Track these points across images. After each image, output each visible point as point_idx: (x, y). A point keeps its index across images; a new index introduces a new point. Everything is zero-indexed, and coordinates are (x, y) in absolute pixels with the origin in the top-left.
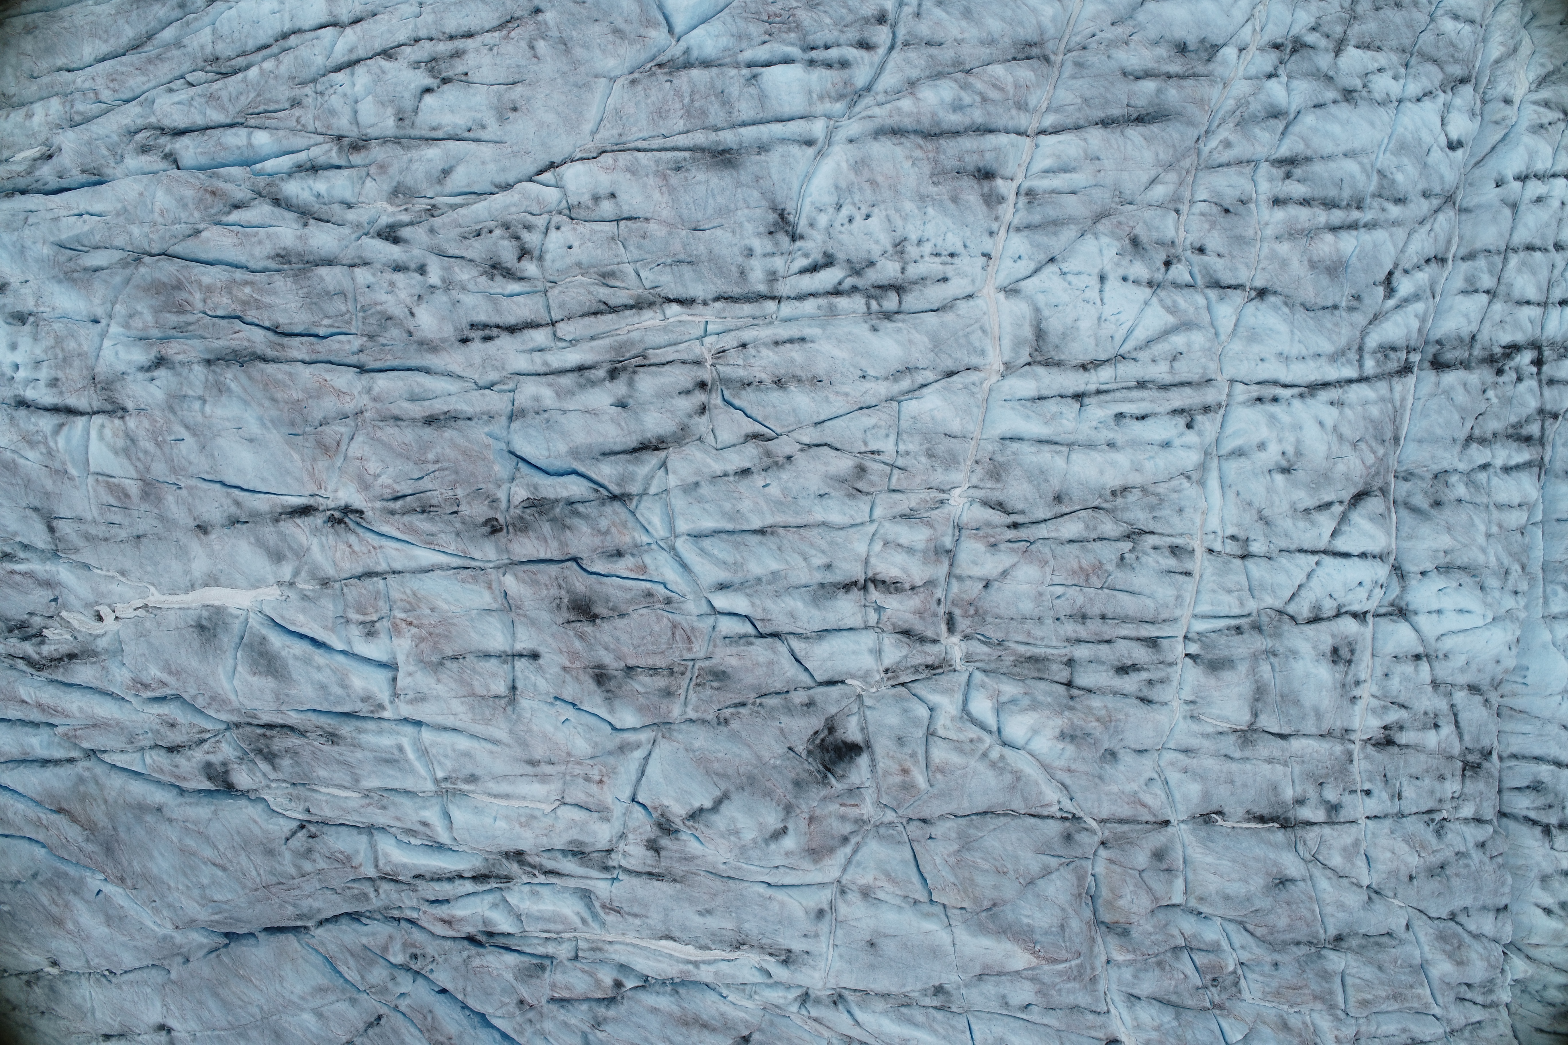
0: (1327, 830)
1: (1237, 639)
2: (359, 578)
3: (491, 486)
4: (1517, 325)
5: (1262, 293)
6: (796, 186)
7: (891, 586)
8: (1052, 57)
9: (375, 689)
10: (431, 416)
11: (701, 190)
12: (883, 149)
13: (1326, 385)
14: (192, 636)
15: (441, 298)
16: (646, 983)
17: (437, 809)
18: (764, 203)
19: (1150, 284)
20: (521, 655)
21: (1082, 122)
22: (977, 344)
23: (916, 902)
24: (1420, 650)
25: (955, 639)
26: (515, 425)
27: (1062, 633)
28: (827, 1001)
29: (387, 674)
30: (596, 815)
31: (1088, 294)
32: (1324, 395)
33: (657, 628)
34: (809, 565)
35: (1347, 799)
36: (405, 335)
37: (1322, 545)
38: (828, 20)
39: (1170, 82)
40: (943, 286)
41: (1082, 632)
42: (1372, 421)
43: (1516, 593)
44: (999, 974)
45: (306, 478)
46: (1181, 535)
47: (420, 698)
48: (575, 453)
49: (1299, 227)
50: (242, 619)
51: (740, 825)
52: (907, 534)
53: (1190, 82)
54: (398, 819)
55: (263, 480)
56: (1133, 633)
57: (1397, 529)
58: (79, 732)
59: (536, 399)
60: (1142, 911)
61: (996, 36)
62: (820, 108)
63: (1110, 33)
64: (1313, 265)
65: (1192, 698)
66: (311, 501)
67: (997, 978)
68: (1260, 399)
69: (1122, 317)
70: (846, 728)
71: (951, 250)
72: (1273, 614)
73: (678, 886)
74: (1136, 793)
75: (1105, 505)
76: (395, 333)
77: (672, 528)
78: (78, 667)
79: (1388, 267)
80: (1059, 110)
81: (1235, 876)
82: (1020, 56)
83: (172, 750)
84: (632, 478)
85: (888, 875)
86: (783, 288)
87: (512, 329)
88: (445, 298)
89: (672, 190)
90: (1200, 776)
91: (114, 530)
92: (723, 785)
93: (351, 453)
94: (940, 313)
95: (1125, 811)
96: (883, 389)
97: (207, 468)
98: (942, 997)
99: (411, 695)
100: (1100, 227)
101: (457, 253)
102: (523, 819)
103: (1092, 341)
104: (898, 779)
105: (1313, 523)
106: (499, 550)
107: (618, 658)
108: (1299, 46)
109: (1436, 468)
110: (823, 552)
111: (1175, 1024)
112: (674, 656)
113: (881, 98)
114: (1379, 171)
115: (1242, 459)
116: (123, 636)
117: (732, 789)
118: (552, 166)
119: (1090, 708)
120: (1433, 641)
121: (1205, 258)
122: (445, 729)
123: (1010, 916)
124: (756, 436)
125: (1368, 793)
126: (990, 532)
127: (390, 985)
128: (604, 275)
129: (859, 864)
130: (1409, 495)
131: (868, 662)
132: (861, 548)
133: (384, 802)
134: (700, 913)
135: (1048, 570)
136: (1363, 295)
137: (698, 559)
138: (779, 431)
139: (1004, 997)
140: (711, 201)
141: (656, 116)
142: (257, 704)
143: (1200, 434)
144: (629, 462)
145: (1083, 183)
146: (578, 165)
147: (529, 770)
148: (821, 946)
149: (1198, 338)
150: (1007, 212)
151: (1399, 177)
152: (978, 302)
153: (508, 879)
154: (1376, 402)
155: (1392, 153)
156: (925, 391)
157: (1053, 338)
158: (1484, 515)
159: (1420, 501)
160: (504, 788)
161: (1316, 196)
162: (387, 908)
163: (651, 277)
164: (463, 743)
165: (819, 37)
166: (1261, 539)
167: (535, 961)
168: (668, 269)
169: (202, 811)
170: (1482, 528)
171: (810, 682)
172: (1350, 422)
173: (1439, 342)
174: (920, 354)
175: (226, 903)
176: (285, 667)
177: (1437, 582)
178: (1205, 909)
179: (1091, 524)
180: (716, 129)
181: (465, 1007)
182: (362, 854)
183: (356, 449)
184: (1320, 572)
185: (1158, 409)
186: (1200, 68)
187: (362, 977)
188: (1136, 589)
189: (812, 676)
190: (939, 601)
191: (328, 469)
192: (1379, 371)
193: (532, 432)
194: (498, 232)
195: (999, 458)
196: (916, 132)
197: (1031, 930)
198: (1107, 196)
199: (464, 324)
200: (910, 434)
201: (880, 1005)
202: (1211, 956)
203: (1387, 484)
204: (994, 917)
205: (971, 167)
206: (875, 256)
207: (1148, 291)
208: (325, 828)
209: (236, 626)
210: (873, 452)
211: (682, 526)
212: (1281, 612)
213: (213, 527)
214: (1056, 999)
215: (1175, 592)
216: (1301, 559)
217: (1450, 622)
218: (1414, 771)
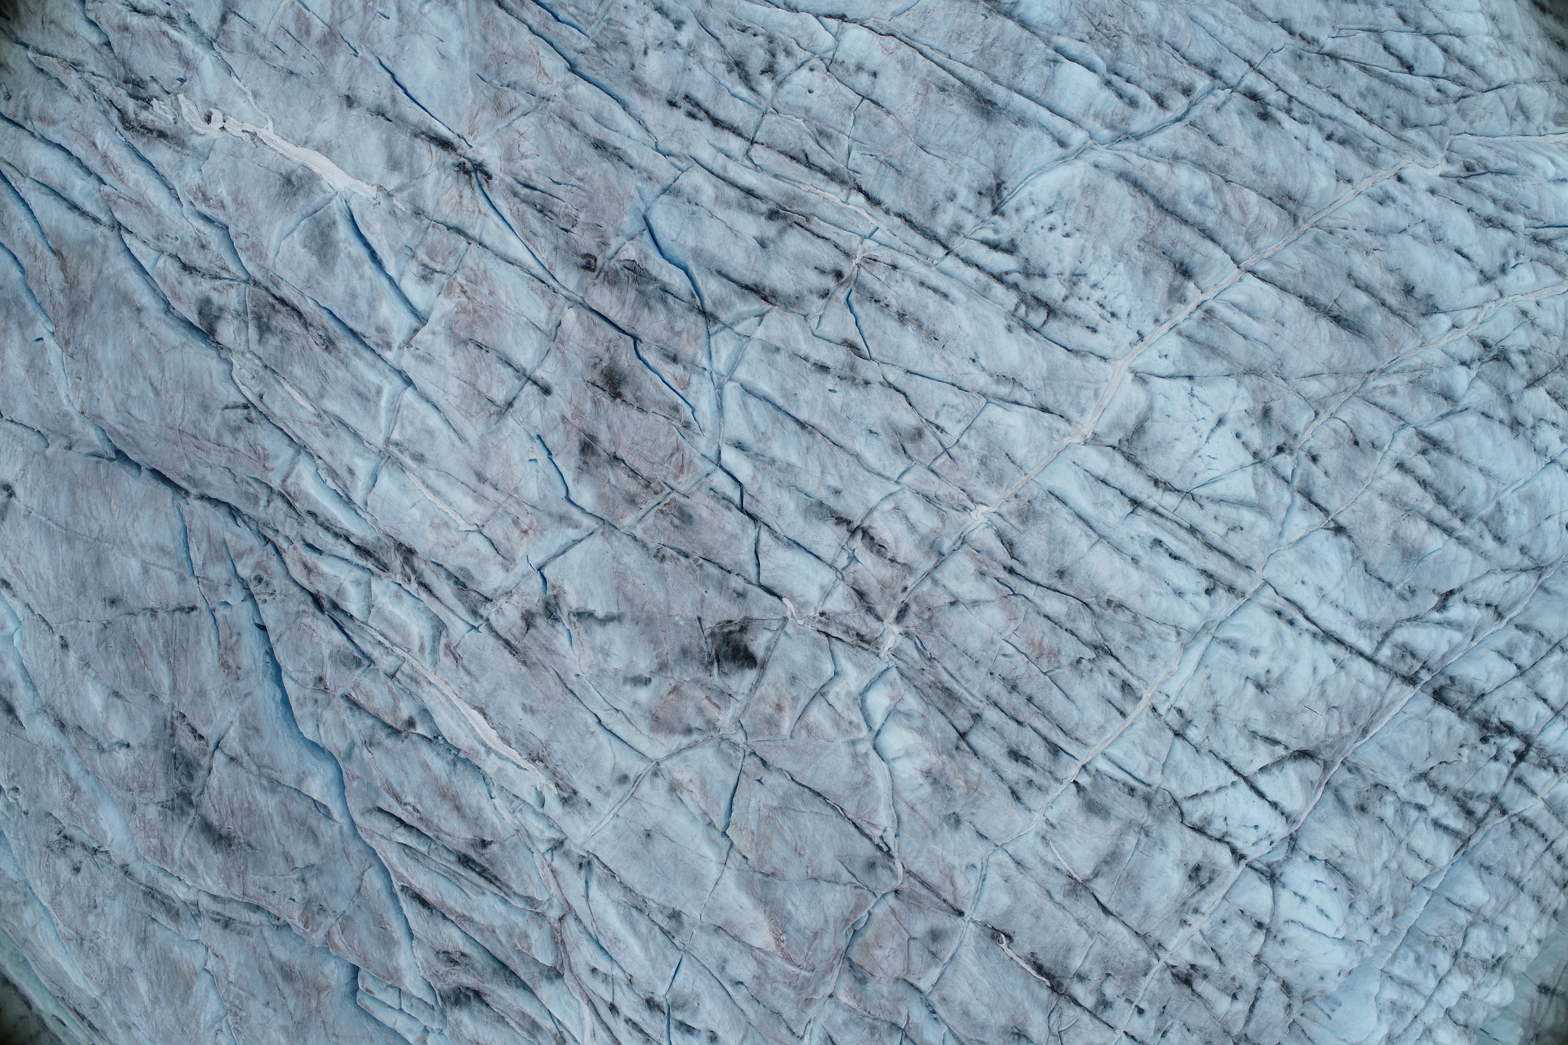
0: (1086, 1018)
1: (1125, 798)
2: (449, 228)
3: (611, 231)
4: (1524, 712)
5: (1339, 530)
6: (1027, 170)
7: (876, 546)
8: (1300, 222)
9: (395, 327)
10: (602, 142)
11: (949, 119)
12: (1118, 190)
13: (1340, 642)
14: (276, 183)
15: (678, 57)
16: (435, 739)
17: (371, 465)
18: (992, 166)
19: (1255, 454)
20: (535, 383)
21: (1289, 287)
22: (1083, 401)
23: (711, 824)
24: (1266, 920)
25: (897, 629)
26: (665, 198)
27: (987, 687)
28: (576, 860)
29: (413, 322)
30: (500, 558)
31: (1201, 425)
32: (1332, 649)
33: (662, 440)
34: (822, 479)
35: (1120, 1004)
36: (628, 65)
37: (1248, 771)
38: (1144, 60)
39: (1381, 308)
40: (1089, 333)
41: (1004, 699)
42: (1356, 699)
43: (1376, 931)
44: (735, 938)
45: (465, 117)
46: (1139, 678)
47: (427, 359)
48: (697, 254)
49: (1405, 499)
50: (327, 196)
51: (614, 650)
52: (918, 512)
53: (1397, 320)
54: (332, 453)
55: (430, 95)
56: (1045, 731)
57: (1315, 807)
58: (121, 201)
59: (697, 190)
60: (890, 972)
61: (1268, 171)
62: (1089, 123)
63: (1359, 236)
64: (1395, 538)
65: (1055, 821)
66: (455, 140)
67: (731, 940)
68: (1279, 613)
69: (1215, 464)
70: (756, 637)
71: (1116, 310)
72: (1169, 799)
73: (524, 669)
74: (953, 867)
75: (1095, 608)
76: (621, 57)
77: (732, 370)
78: (161, 146)
79: (1454, 586)
80: (1278, 264)
81: (985, 999)
82: (1276, 199)
83: (188, 268)
84: (729, 307)
85: (703, 785)
86: (958, 245)
87: (717, 123)
88: (681, 59)
89: (925, 102)
90: (1015, 893)
91: (276, 54)
92: (623, 609)
93: (516, 124)
94: (1071, 355)
95: (934, 877)
96: (983, 381)
97: (391, 55)
98: (673, 923)
99: (422, 351)
100: (1247, 380)
101: (716, 32)
102: (437, 521)
103: (1177, 466)
104: (769, 710)
105: (1252, 747)
106: (579, 285)
107: (613, 442)
108: (1502, 357)
109: (1381, 778)
110: (841, 477)
112: (659, 474)
113: (1144, 150)
114: (1499, 503)
115: (1232, 652)
116: (217, 145)
117: (629, 616)
118: (843, 18)
119: (966, 767)
120: (1281, 920)
121: (1313, 467)
122: (428, 400)
123: (780, 894)
124: (852, 346)
125: (1141, 1011)
126: (988, 561)
127: (222, 588)
128: (821, 133)
129: (685, 759)
130: (1344, 785)
131: (813, 594)
132: (874, 497)
133: (331, 430)
134: (524, 708)
135: (1013, 626)
136: (1418, 592)
137: (736, 408)
138: (874, 355)
139: (725, 960)
140: (950, 133)
141: (954, 36)
142: (287, 274)
143: (1213, 605)
144: (736, 293)
145: (1257, 335)
146: (865, 32)
147: (473, 481)
148: (605, 807)
149: (1263, 527)
150: (1181, 313)
151: (1512, 520)
152: (1108, 368)
153: (385, 568)
154: (1370, 687)
155: (1519, 497)
156: (1015, 407)
157: (1148, 440)
158: (1393, 847)
159: (1350, 797)
160: (441, 484)
161: (1436, 485)
162: (266, 524)
163: (859, 160)
164: (434, 421)
165: (1128, 68)
166: (1202, 729)
167: (356, 654)
168: (877, 164)
169: (174, 336)
170: (1385, 856)
171: (753, 578)
172: (1338, 686)
173: (1452, 679)
174: (1032, 375)
175: (139, 421)
176: (334, 257)
177: (1319, 872)
178: (941, 1010)
179: (1073, 615)
180: (995, 80)
181: (270, 653)
182: (280, 462)
183: (522, 124)
184: (1231, 792)
185: (1192, 560)
186: (1412, 316)
187: (204, 565)
188: (1073, 695)
189: (759, 574)
190: (905, 589)
191: (488, 123)
192: (1390, 663)
193: (675, 212)
194: (760, 39)
195: (1037, 505)
196: (1153, 197)
197: (789, 918)
198: (1270, 359)
199: (682, 90)
200: (979, 434)
201: (617, 893)
203: (1333, 762)
204: (766, 884)
205: (1177, 257)
206: (1051, 271)
207: (1250, 459)
208: (264, 422)
209: (318, 199)
210: (938, 427)
211: (742, 373)
212: (1175, 802)
213: (360, 105)
214: (767, 995)
215: (1102, 721)
216: (1223, 770)
217: (1307, 914)
218: (1190, 1021)
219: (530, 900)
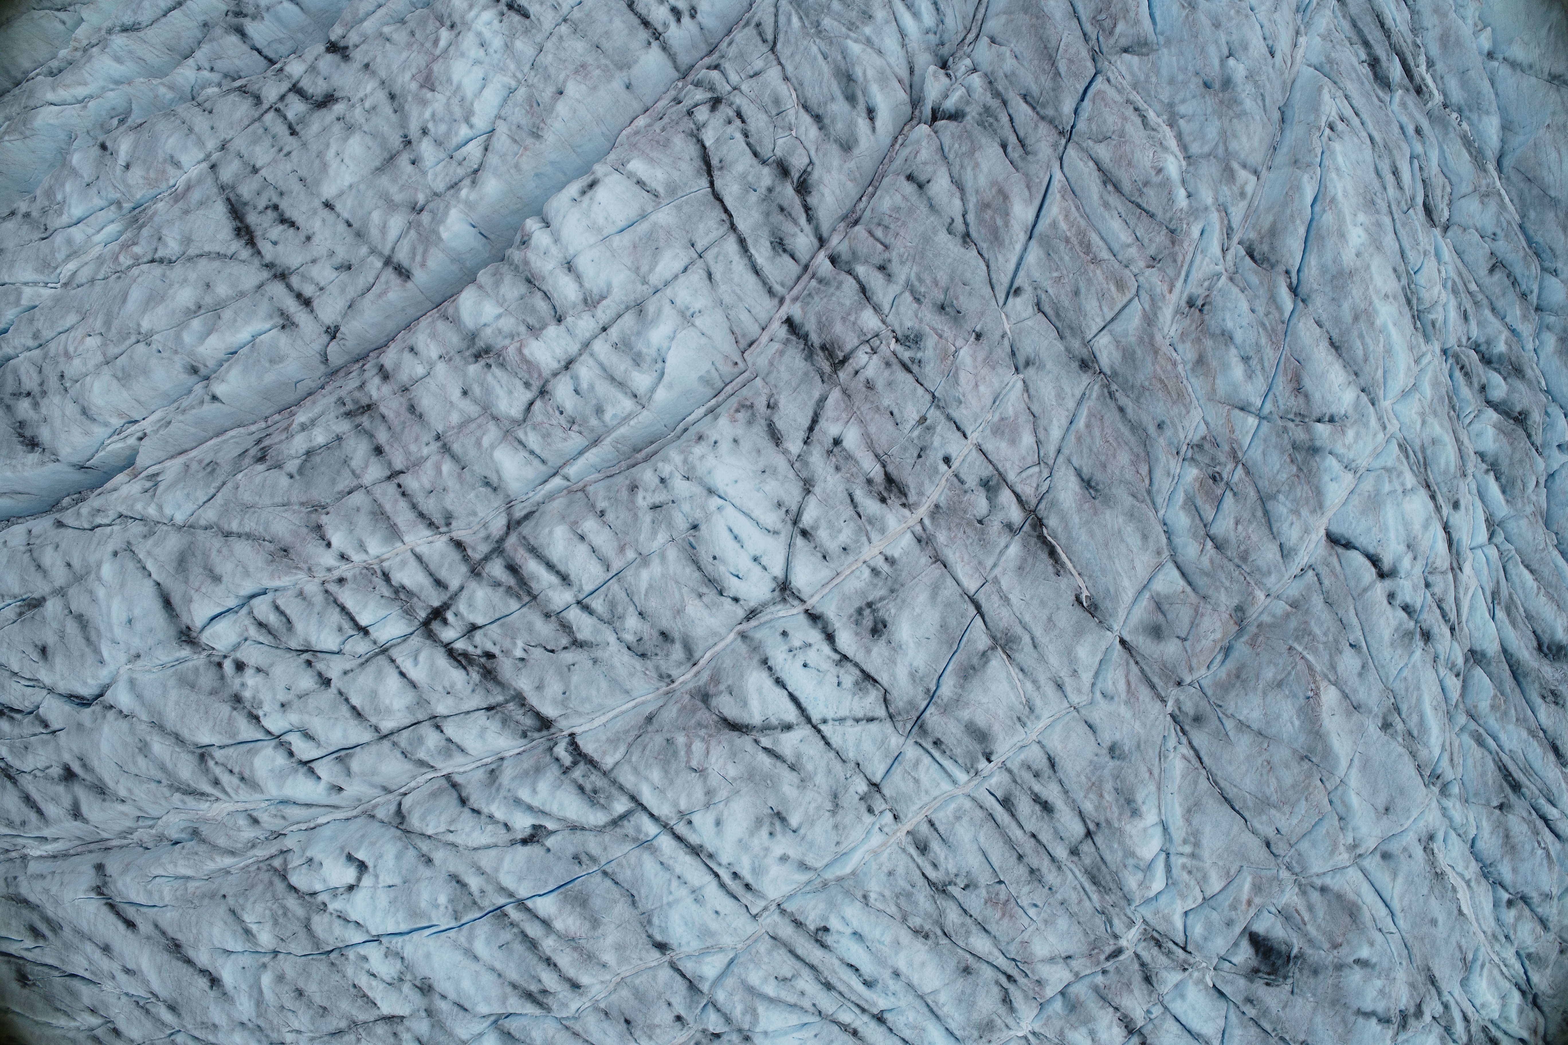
0: (1011, 477)
5: (662, 947)
13: (679, 838)
24: (799, 541)
25: (1123, 943)
27: (1059, 880)
32: (694, 839)
35: (971, 481)
37: (807, 730)
41: (1045, 865)
42: (666, 772)
44: (1346, 695)
46: (904, 850)
49: (576, 955)
56: (1014, 825)
64: (595, 923)
65: (1018, 726)
67: (1351, 696)
68: (747, 886)
70: (1246, 960)
72: (899, 725)
73: (1430, 963)
74: (1127, 703)
75: (939, 933)
79: (523, 851)
81: (1123, 549)
92: (1353, 1019)
95: (1144, 693)
98: (1390, 719)
104: (1257, 900)
105: (799, 756)
109: (638, 664)
111: (1281, 497)
114: (457, 919)
117: (1351, 1012)
119: (1097, 808)
120: (783, 537)
121: (683, 1014)
123: (1302, 738)
125: (947, 460)
126: (1031, 993)
131: (1189, 989)
134: (1436, 925)
136: (570, 857)
139: (1360, 675)
143: (825, 918)
148: (1410, 838)
149: (754, 978)
151: (442, 899)
154: (647, 779)
155: (430, 919)
159: (677, 652)
161: (536, 959)
166: (852, 790)
167: (1527, 964)
172: (689, 796)
177: (734, 586)
179: (963, 931)
184: (830, 715)
185: (837, 963)
188: (981, 857)
189: (1227, 1013)
190: (1105, 974)
192: (615, 792)
197: (1301, 711)
201: (1423, 753)
202: (1199, 502)
204: (1312, 750)
212: (891, 717)
214: (1334, 628)
215: (957, 826)
216: (835, 741)
217: (757, 542)
218: (890, 426)
219: (1480, 742)
